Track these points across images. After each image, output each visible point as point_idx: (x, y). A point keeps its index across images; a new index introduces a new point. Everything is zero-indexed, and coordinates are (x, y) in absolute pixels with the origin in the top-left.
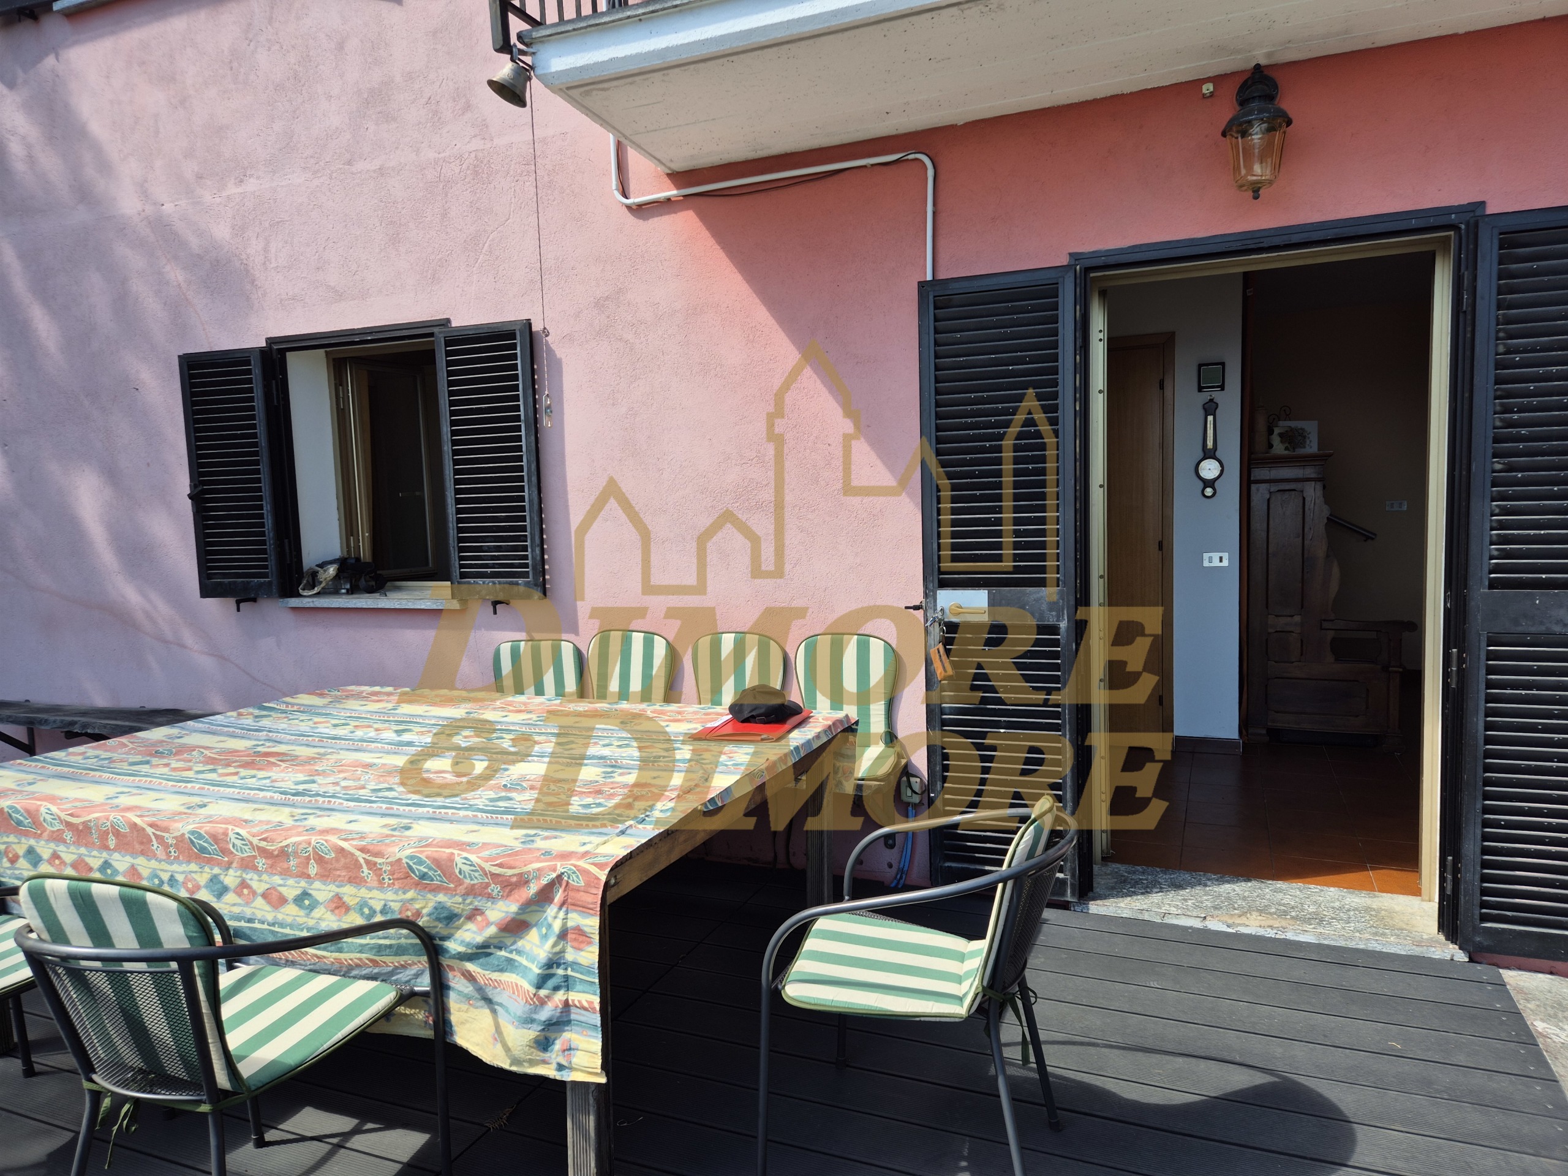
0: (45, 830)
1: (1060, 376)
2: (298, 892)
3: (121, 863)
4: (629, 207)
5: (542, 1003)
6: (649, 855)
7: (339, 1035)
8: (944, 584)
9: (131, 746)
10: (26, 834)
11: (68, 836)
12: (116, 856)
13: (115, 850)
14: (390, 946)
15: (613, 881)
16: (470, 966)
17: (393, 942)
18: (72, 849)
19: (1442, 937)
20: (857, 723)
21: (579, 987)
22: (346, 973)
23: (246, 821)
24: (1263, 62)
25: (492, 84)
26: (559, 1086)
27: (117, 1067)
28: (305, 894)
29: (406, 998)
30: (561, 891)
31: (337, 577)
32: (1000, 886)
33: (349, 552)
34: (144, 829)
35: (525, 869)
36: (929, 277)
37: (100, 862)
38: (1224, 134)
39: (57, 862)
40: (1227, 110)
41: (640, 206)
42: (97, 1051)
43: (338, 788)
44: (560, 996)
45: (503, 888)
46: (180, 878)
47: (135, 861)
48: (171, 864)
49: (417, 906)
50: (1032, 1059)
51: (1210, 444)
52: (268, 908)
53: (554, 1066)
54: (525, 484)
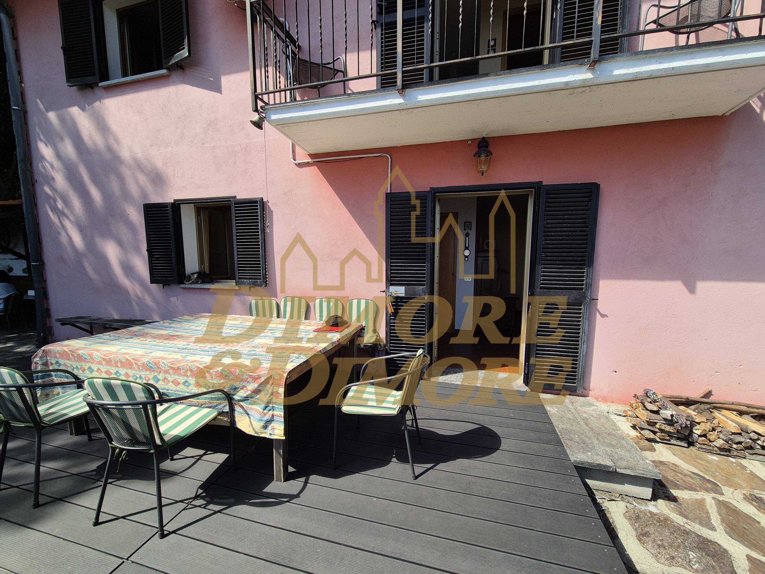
0: (95, 361)
1: (427, 224)
2: (184, 381)
3: (123, 371)
4: (296, 164)
5: (265, 415)
6: (300, 368)
7: (198, 426)
8: (391, 285)
9: (126, 332)
10: (88, 362)
11: (103, 363)
12: (121, 369)
13: (120, 367)
14: (215, 398)
15: (288, 377)
16: (242, 403)
17: (216, 396)
18: (105, 367)
19: (524, 385)
20: (365, 326)
21: (277, 410)
22: (201, 406)
23: (166, 358)
24: (485, 136)
25: (251, 121)
26: (271, 440)
27: (121, 439)
28: (186, 381)
29: (221, 414)
30: (272, 380)
31: (197, 278)
32: (407, 376)
33: (201, 270)
34: (130, 361)
35: (260, 373)
36: (389, 192)
37: (115, 371)
38: (474, 156)
39: (99, 371)
40: (475, 149)
41: (299, 164)
42: (114, 434)
43: (197, 347)
44: (271, 412)
45: (253, 379)
46: (143, 376)
47: (127, 371)
48: (140, 372)
49: (224, 385)
50: (414, 424)
51: (467, 246)
52: (174, 386)
53: (269, 434)
54: (260, 250)
